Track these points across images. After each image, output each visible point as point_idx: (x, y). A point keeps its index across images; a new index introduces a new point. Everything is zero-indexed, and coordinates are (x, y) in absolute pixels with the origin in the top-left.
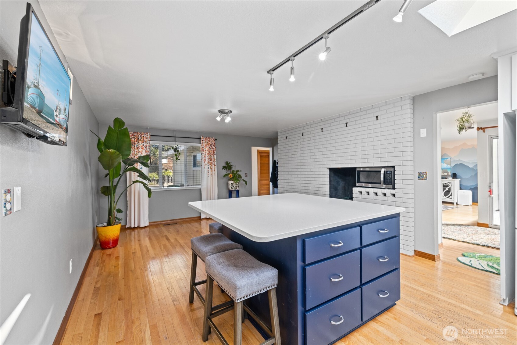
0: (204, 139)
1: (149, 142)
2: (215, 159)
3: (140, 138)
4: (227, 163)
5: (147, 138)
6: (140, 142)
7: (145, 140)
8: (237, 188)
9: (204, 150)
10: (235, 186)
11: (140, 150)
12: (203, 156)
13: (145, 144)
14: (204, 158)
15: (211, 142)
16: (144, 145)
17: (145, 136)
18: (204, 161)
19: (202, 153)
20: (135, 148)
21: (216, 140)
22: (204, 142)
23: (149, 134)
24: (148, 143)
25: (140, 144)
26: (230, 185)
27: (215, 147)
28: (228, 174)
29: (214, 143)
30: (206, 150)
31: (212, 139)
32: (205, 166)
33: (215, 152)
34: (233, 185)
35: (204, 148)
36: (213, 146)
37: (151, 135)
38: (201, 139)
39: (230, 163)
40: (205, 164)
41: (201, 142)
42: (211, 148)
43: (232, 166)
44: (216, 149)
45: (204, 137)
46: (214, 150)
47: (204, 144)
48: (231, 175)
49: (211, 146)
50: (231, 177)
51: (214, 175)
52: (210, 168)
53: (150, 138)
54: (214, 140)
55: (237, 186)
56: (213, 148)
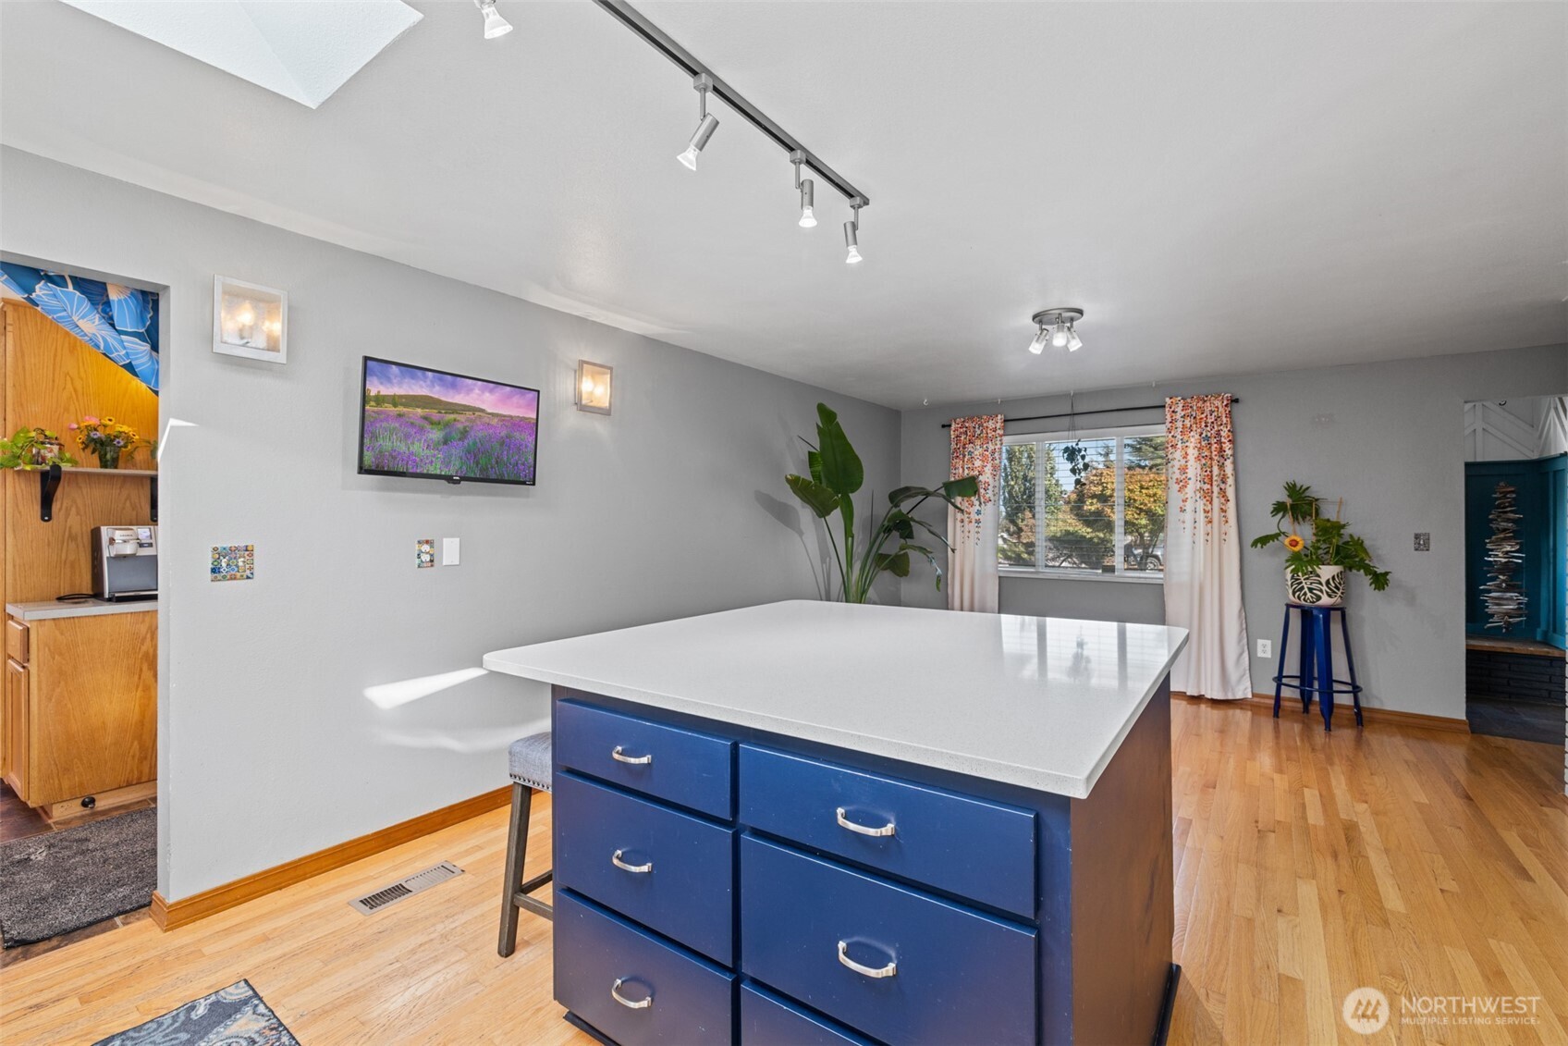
0: (1181, 405)
1: (1001, 440)
2: (1229, 475)
3: (979, 432)
4: (1292, 489)
5: (995, 430)
6: (978, 442)
7: (990, 435)
8: (1319, 598)
9: (1179, 445)
10: (1311, 590)
11: (978, 463)
12: (1173, 467)
13: (991, 447)
14: (1177, 475)
15: (1212, 412)
16: (990, 450)
17: (991, 424)
18: (1176, 487)
19: (1170, 457)
20: (966, 460)
21: (1236, 401)
22: (1178, 416)
23: (999, 417)
24: (998, 443)
25: (978, 447)
26: (1289, 583)
27: (1229, 431)
28: (1275, 537)
29: (1224, 416)
30: (1187, 444)
31: (1216, 402)
32: (1186, 504)
33: (1227, 449)
34: (1301, 583)
35: (1181, 437)
36: (1222, 427)
37: (1005, 421)
38: (1167, 409)
39: (1303, 488)
40: (1182, 496)
41: (1168, 417)
42: (1209, 435)
43: (1317, 500)
44: (1233, 436)
45: (1179, 398)
46: (1225, 443)
47: (1179, 424)
48: (1298, 539)
49: (1209, 429)
50: (1295, 546)
51: (1224, 537)
52: (1202, 511)
53: (1004, 428)
54: (1225, 403)
55: (1324, 588)
56: (1218, 433)
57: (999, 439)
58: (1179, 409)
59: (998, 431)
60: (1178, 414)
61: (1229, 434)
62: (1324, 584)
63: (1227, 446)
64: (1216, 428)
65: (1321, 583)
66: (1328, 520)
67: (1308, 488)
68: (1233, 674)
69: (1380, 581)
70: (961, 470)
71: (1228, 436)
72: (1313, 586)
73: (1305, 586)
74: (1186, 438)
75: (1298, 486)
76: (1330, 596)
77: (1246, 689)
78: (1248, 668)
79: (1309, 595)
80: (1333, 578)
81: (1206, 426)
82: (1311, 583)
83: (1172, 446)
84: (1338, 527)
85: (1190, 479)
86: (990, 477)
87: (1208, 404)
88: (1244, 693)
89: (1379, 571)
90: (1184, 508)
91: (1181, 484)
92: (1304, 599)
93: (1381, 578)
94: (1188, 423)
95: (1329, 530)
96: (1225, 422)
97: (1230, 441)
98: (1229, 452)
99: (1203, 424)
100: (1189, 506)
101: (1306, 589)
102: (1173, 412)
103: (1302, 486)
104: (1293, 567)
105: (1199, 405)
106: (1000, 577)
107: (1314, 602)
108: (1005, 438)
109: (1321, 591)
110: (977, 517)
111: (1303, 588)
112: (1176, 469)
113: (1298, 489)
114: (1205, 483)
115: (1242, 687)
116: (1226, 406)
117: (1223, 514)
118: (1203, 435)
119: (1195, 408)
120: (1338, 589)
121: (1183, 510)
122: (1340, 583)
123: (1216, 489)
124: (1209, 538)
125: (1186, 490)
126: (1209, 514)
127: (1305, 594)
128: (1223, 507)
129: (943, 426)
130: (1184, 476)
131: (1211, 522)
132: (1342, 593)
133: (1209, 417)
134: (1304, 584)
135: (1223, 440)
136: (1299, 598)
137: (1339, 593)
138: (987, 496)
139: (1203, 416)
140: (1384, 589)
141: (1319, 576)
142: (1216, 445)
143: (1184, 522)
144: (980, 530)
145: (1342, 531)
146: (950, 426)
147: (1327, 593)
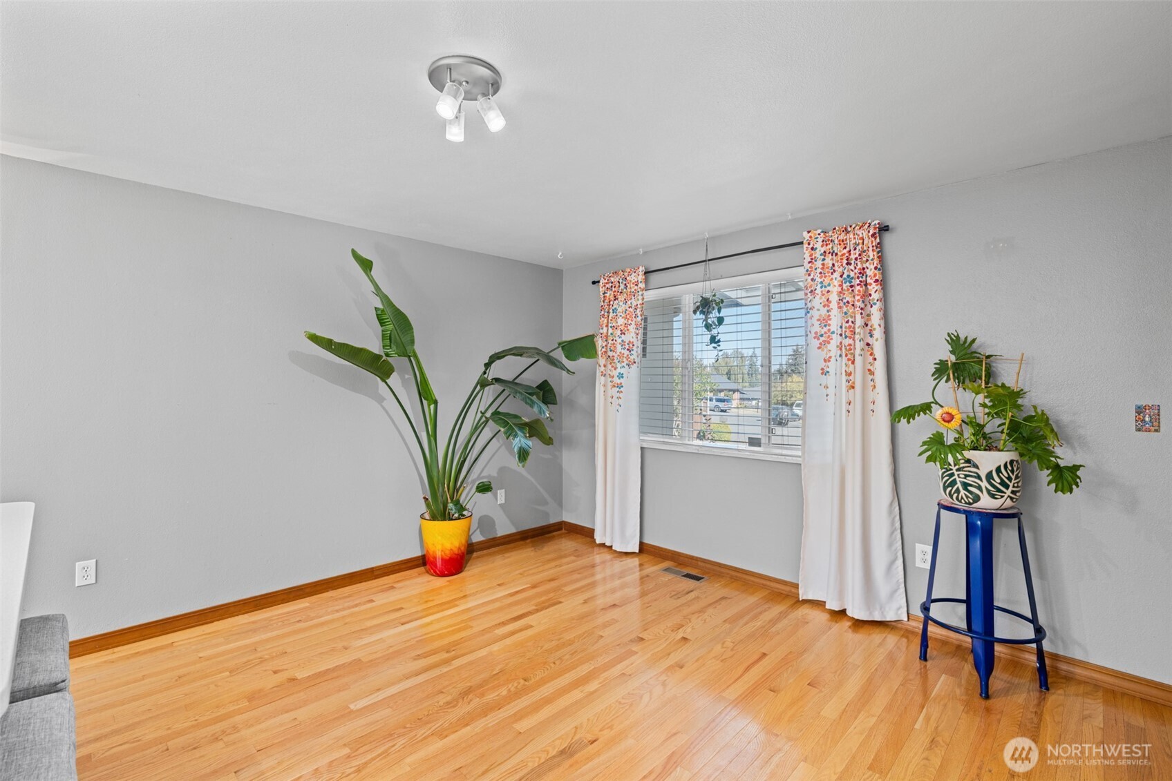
0: (820, 240)
1: (642, 295)
2: (876, 326)
4: (957, 343)
5: (637, 284)
6: (622, 298)
7: (632, 290)
8: (977, 499)
9: (818, 291)
10: (965, 486)
11: (620, 321)
12: (811, 317)
13: (633, 303)
14: (815, 329)
15: (856, 245)
16: (632, 306)
17: (632, 278)
18: (816, 343)
19: (809, 305)
20: (610, 318)
21: (886, 229)
22: (817, 254)
23: (641, 268)
25: (622, 303)
27: (876, 268)
28: (926, 408)
29: (871, 249)
30: (828, 288)
31: (860, 232)
32: (829, 364)
33: (872, 293)
34: (952, 475)
35: (820, 280)
36: (867, 264)
37: (646, 273)
38: (805, 246)
39: (969, 340)
40: (823, 354)
41: (807, 257)
42: (852, 274)
43: (988, 357)
44: (883, 274)
45: (819, 231)
46: (871, 284)
47: (819, 264)
48: (954, 412)
49: (852, 267)
50: (949, 422)
51: (871, 406)
52: (844, 373)
53: (646, 281)
54: (871, 232)
55: (984, 484)
56: (863, 272)
57: (640, 293)
58: (818, 245)
59: (640, 285)
60: (817, 251)
61: (876, 272)
62: (984, 479)
63: (873, 288)
64: (860, 266)
65: (979, 477)
66: (1003, 386)
67: (974, 340)
68: (883, 586)
69: (1066, 478)
70: (605, 329)
71: (875, 275)
72: (969, 480)
73: (958, 480)
74: (827, 281)
75: (962, 338)
76: (993, 496)
77: (899, 609)
78: (902, 580)
79: (963, 492)
80: (998, 470)
81: (848, 264)
82: (966, 476)
83: (811, 292)
84: (1014, 396)
85: (833, 333)
86: (634, 335)
87: (852, 236)
88: (897, 614)
89: (1062, 463)
90: (826, 370)
91: (822, 339)
92: (957, 498)
93: (1067, 475)
94: (829, 262)
95: (1004, 399)
96: (871, 257)
97: (876, 281)
98: (875, 296)
99: (845, 262)
100: (832, 366)
101: (959, 485)
102: (812, 249)
103: (966, 338)
104: (930, 453)
105: (841, 237)
106: (642, 449)
107: (970, 504)
108: (646, 293)
109: (979, 488)
110: (619, 381)
111: (954, 483)
112: (814, 321)
113: (961, 342)
114: (846, 337)
115: (894, 605)
116: (873, 235)
117: (871, 377)
118: (845, 276)
119: (836, 242)
120: (1007, 487)
121: (824, 372)
122: (1009, 478)
123: (859, 345)
124: (851, 408)
125: (829, 347)
126: (851, 378)
127: (958, 491)
128: (871, 368)
129: (594, 283)
130: (825, 329)
131: (853, 387)
132: (1013, 492)
133: (852, 252)
134: (956, 477)
135: (869, 280)
136: (951, 496)
137: (1008, 492)
138: (632, 357)
139: (845, 251)
140: (1071, 491)
141: (976, 466)
142: (858, 288)
143: (826, 387)
144: (621, 395)
145: (1020, 401)
146: (599, 282)
147: (988, 491)
